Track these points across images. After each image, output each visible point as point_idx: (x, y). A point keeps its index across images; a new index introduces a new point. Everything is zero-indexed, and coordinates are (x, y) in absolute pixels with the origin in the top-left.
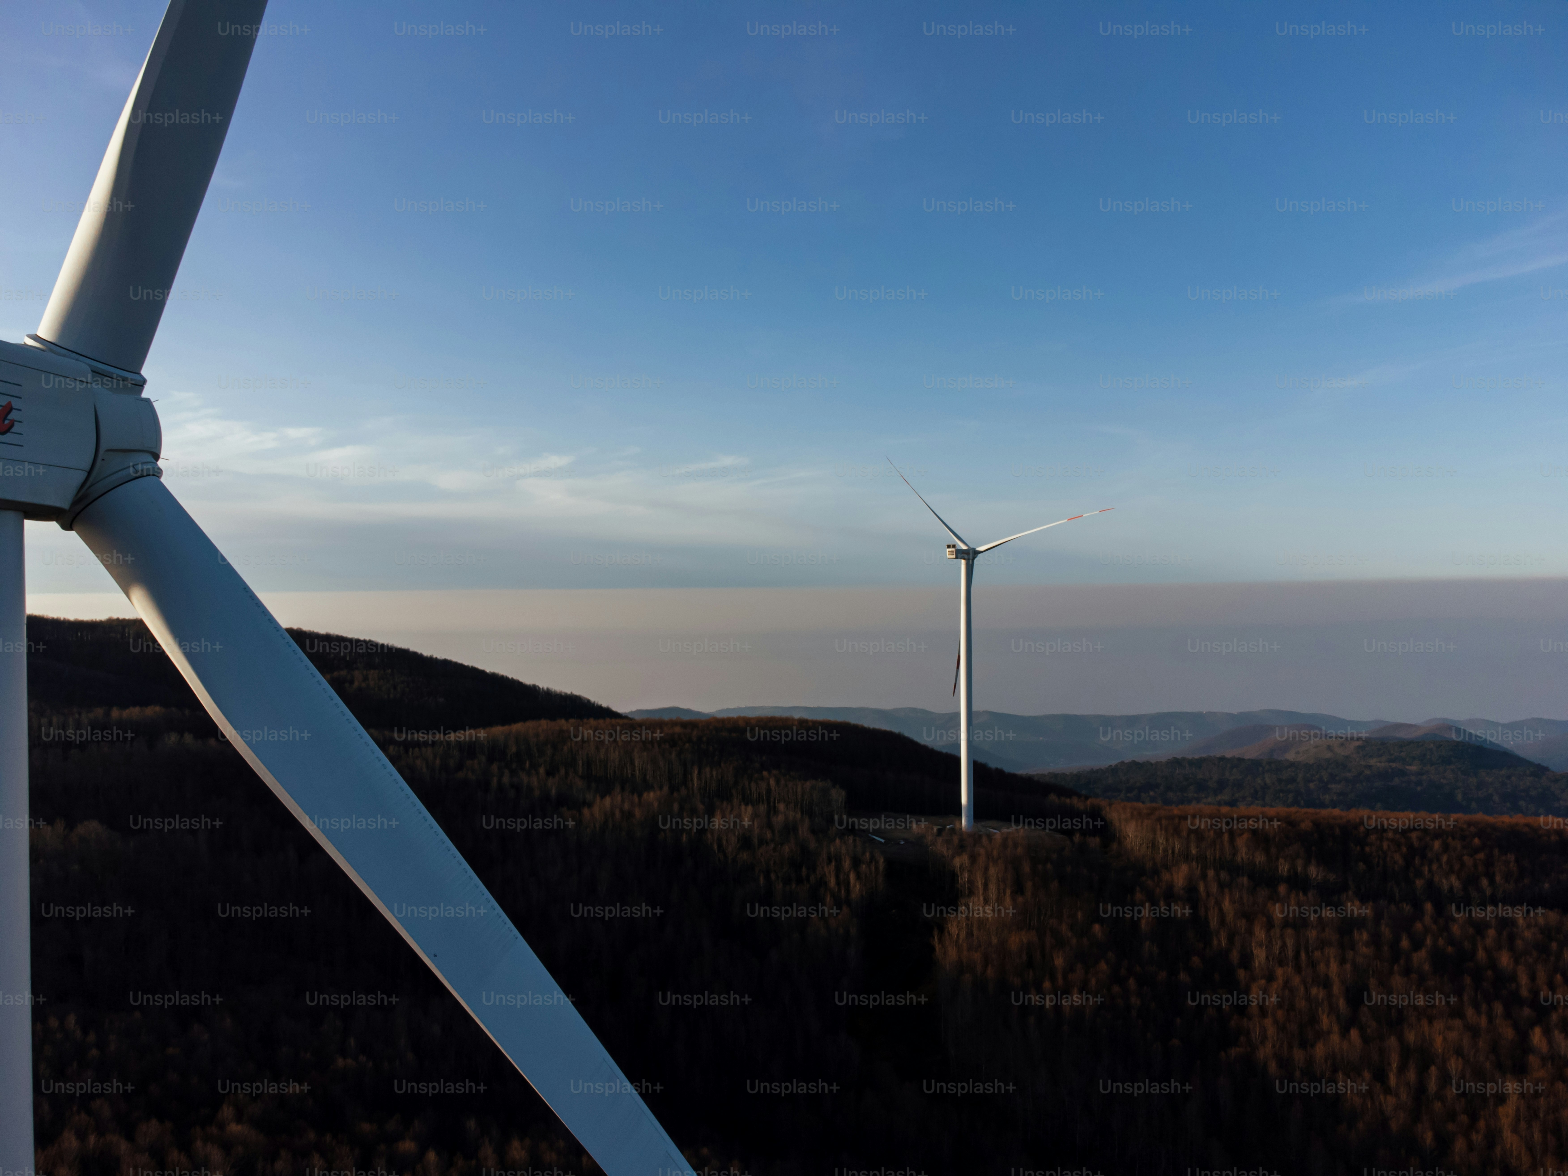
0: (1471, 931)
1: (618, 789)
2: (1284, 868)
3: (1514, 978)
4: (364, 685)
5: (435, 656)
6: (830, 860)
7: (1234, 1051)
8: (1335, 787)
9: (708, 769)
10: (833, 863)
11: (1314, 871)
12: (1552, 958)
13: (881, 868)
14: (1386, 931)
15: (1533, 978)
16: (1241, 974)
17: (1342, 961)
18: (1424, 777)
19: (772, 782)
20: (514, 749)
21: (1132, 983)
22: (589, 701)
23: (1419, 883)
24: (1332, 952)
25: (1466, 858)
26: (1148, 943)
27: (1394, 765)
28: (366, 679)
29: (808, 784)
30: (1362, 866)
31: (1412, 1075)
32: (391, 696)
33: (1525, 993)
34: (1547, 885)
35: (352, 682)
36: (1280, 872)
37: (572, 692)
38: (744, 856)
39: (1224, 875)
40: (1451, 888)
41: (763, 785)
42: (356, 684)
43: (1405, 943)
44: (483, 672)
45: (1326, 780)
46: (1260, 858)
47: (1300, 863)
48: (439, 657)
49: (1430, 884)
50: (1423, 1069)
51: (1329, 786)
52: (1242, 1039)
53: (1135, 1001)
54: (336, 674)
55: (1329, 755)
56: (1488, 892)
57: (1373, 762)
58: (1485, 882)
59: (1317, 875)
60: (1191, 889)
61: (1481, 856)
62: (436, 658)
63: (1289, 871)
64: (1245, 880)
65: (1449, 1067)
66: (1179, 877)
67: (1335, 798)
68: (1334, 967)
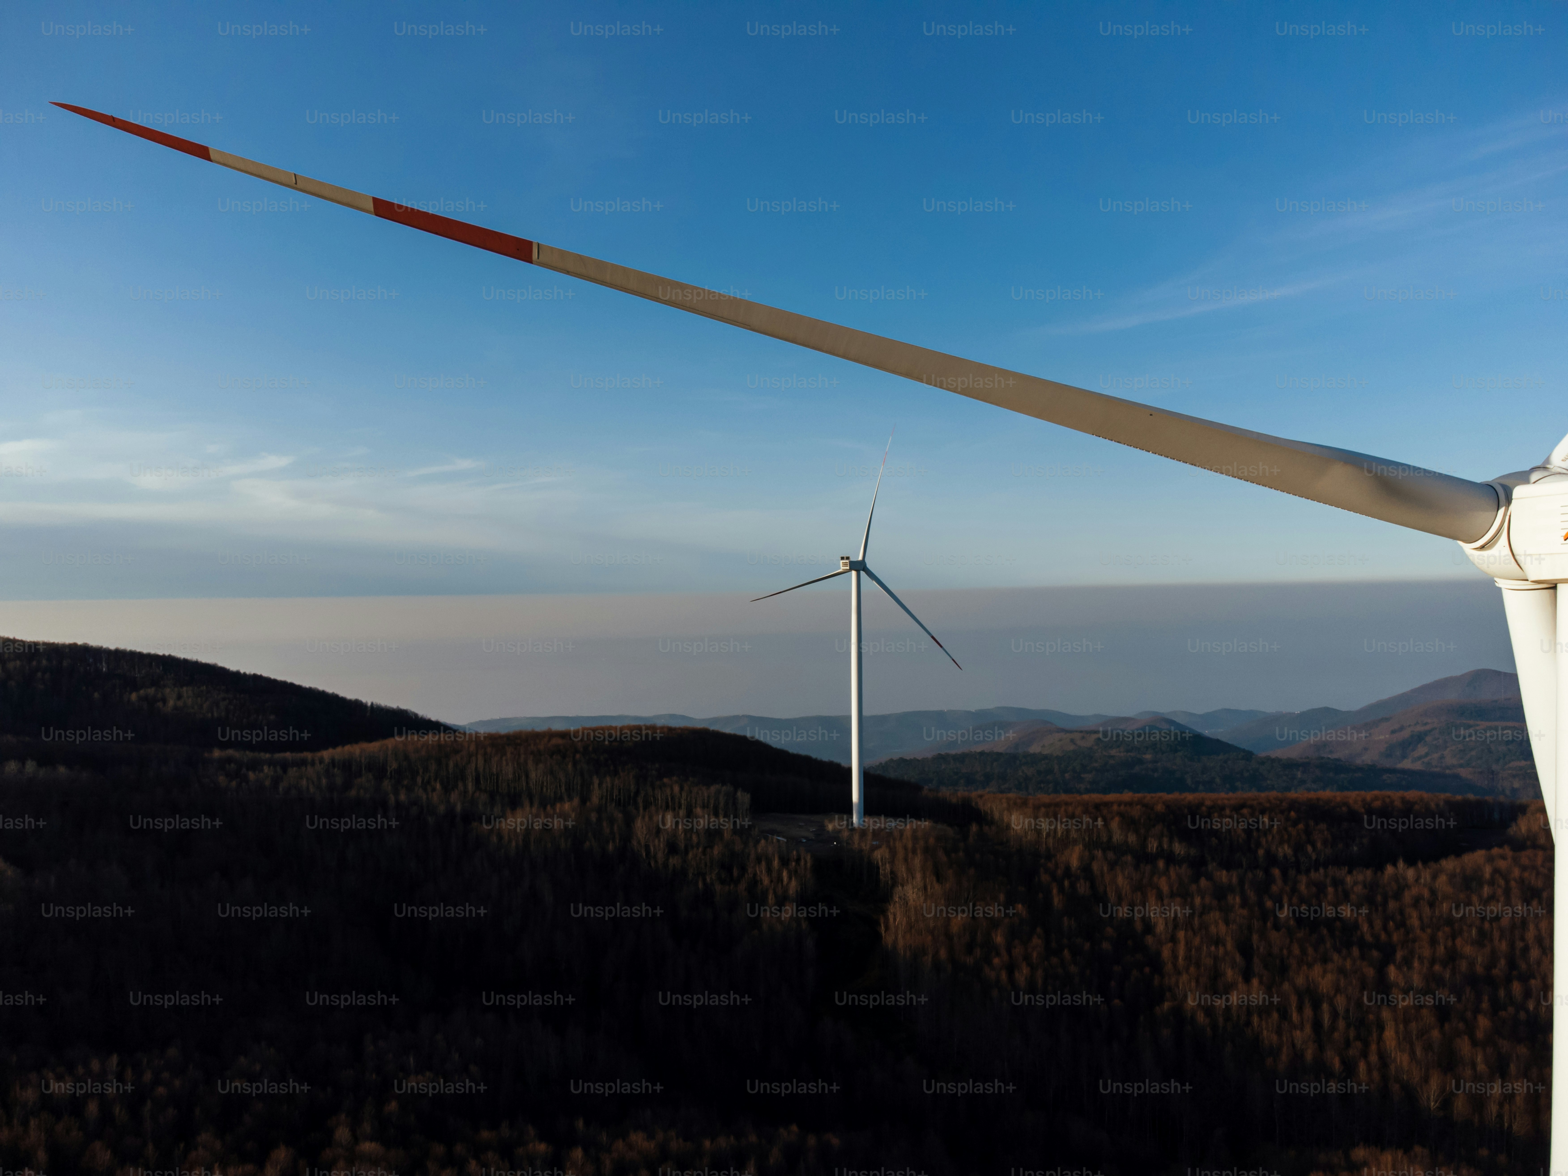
0: (1314, 889)
1: (526, 803)
2: (1153, 846)
3: (1356, 926)
4: (180, 703)
5: (242, 671)
6: (759, 860)
7: (1166, 1005)
8: (1088, 777)
9: (608, 779)
10: (763, 863)
11: (1178, 848)
12: (1380, 908)
13: (809, 865)
14: (1252, 895)
15: (1371, 925)
16: (1149, 940)
17: (1227, 923)
18: (1159, 764)
19: (676, 789)
20: (395, 765)
21: (1066, 953)
22: (416, 715)
23: (1261, 852)
24: (1215, 915)
25: (1290, 829)
26: (1065, 919)
27: (1132, 754)
28: (179, 697)
29: (713, 789)
30: (1214, 841)
31: (1308, 1012)
32: (215, 714)
33: (1368, 938)
34: (1355, 848)
35: (164, 701)
36: (1150, 849)
37: (398, 706)
38: (674, 861)
39: (1111, 855)
40: (1285, 856)
41: (668, 791)
42: (171, 703)
43: (1269, 904)
44: (299, 688)
45: (1078, 771)
46: (1132, 838)
47: (1165, 840)
48: (248, 672)
49: (1268, 852)
50: (1316, 1007)
51: (1082, 776)
52: (1168, 994)
53: (1073, 969)
54: (142, 692)
55: (1072, 747)
56: (1314, 857)
57: (1113, 752)
58: (1309, 848)
59: (1181, 851)
60: (1086, 869)
61: (1301, 826)
62: (245, 674)
63: (1157, 848)
64: (1129, 858)
65: (1336, 1003)
66: (1074, 857)
67: (1088, 787)
68: (1222, 928)
